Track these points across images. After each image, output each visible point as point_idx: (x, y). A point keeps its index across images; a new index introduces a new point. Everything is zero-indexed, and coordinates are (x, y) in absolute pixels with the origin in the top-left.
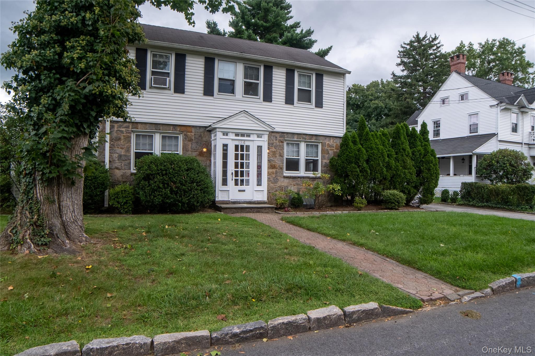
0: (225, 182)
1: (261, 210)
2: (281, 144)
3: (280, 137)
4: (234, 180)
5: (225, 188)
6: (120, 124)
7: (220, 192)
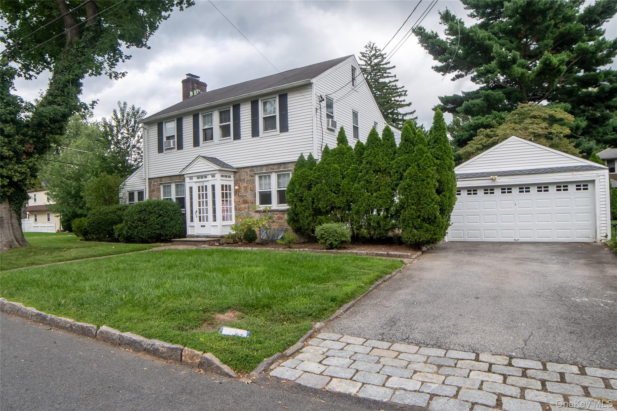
0: (192, 220)
1: (197, 243)
2: (251, 178)
3: (250, 171)
4: (198, 217)
5: (192, 224)
6: (154, 180)
7: (189, 227)
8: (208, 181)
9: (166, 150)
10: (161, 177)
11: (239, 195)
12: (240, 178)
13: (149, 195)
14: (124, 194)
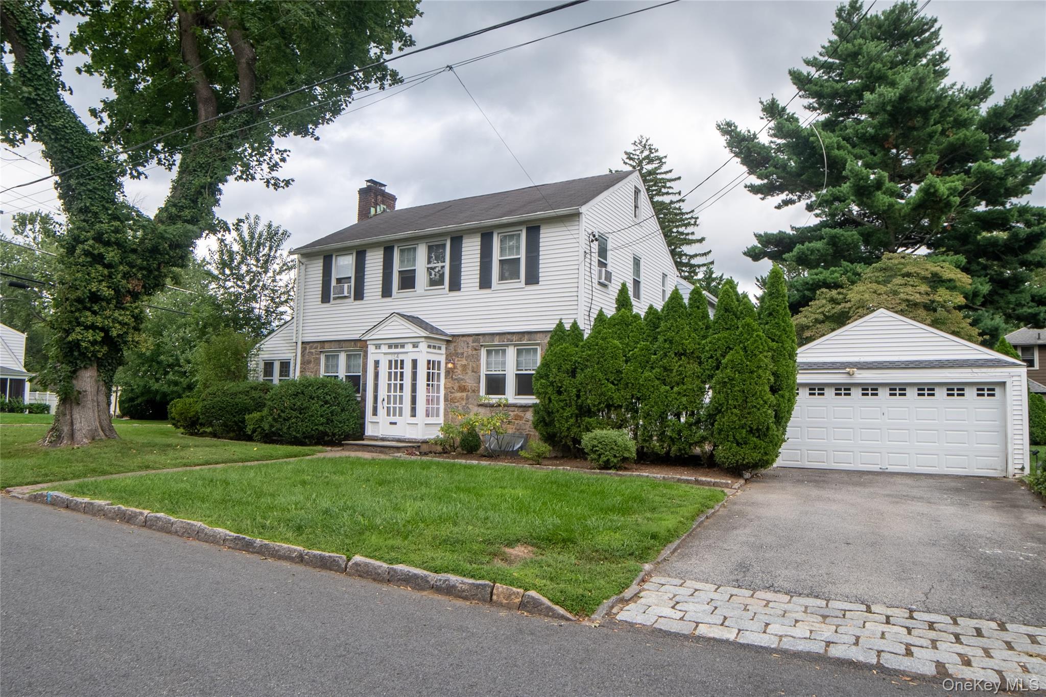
0: (375, 413)
1: (385, 450)
2: (474, 352)
3: (474, 341)
4: (386, 408)
5: (375, 419)
6: (311, 344)
7: (369, 423)
8: (407, 353)
9: (335, 299)
10: (324, 342)
11: (452, 377)
12: (455, 350)
13: (301, 368)
14: (255, 364)
